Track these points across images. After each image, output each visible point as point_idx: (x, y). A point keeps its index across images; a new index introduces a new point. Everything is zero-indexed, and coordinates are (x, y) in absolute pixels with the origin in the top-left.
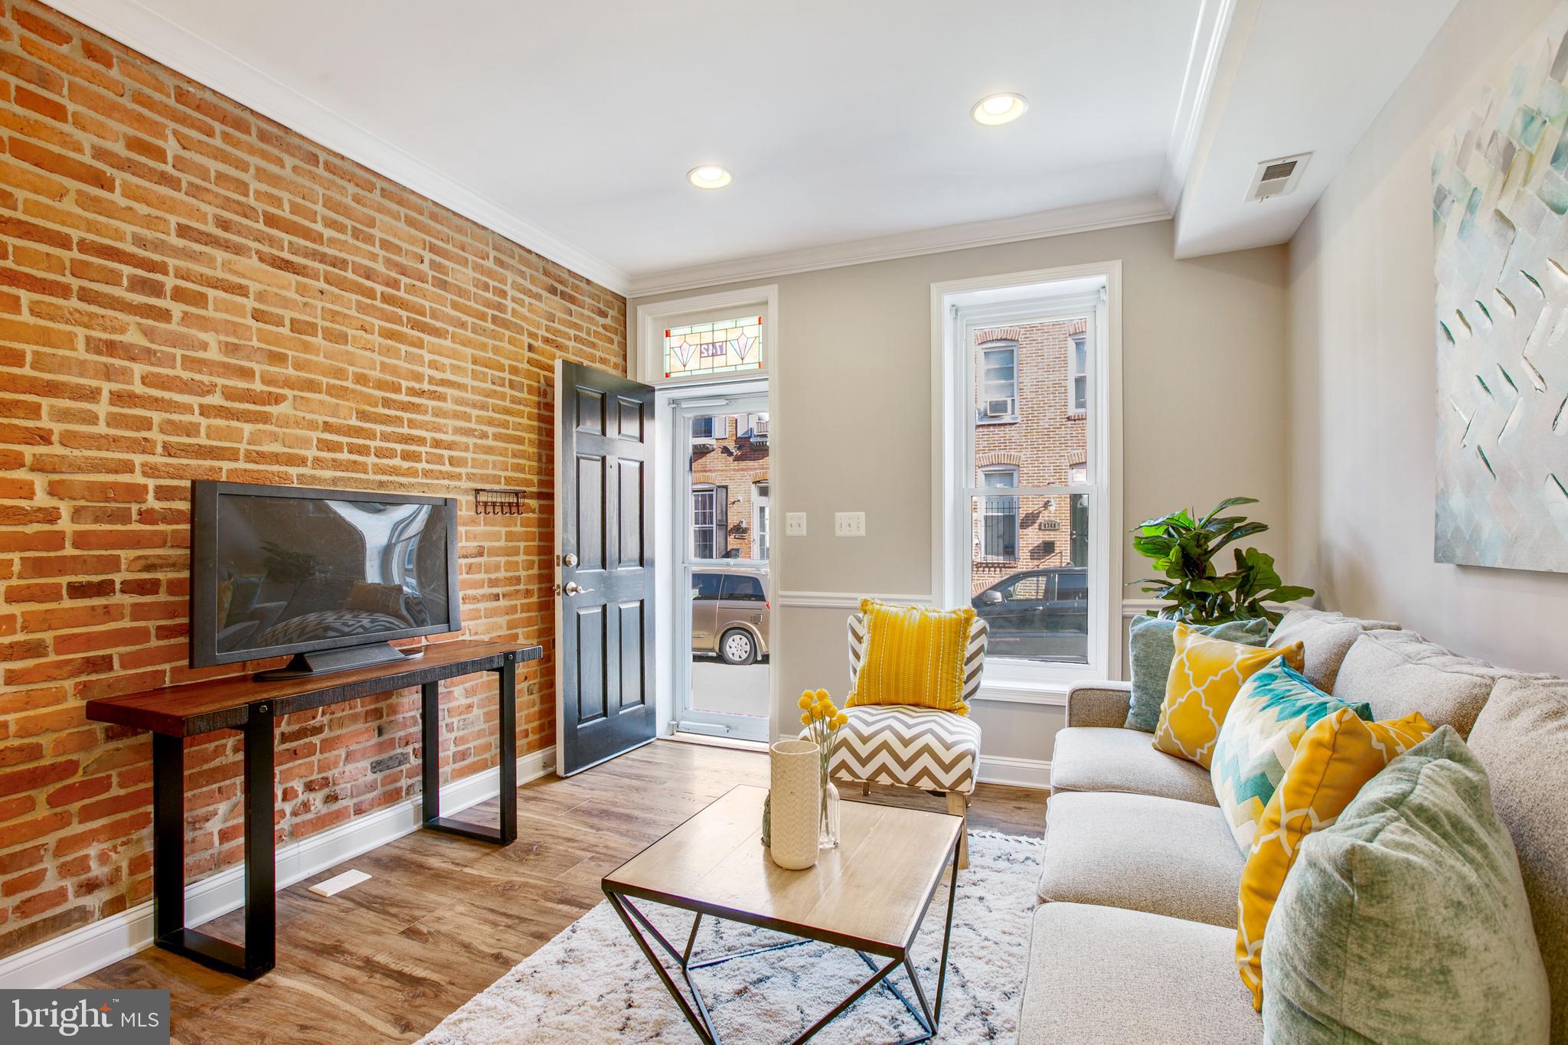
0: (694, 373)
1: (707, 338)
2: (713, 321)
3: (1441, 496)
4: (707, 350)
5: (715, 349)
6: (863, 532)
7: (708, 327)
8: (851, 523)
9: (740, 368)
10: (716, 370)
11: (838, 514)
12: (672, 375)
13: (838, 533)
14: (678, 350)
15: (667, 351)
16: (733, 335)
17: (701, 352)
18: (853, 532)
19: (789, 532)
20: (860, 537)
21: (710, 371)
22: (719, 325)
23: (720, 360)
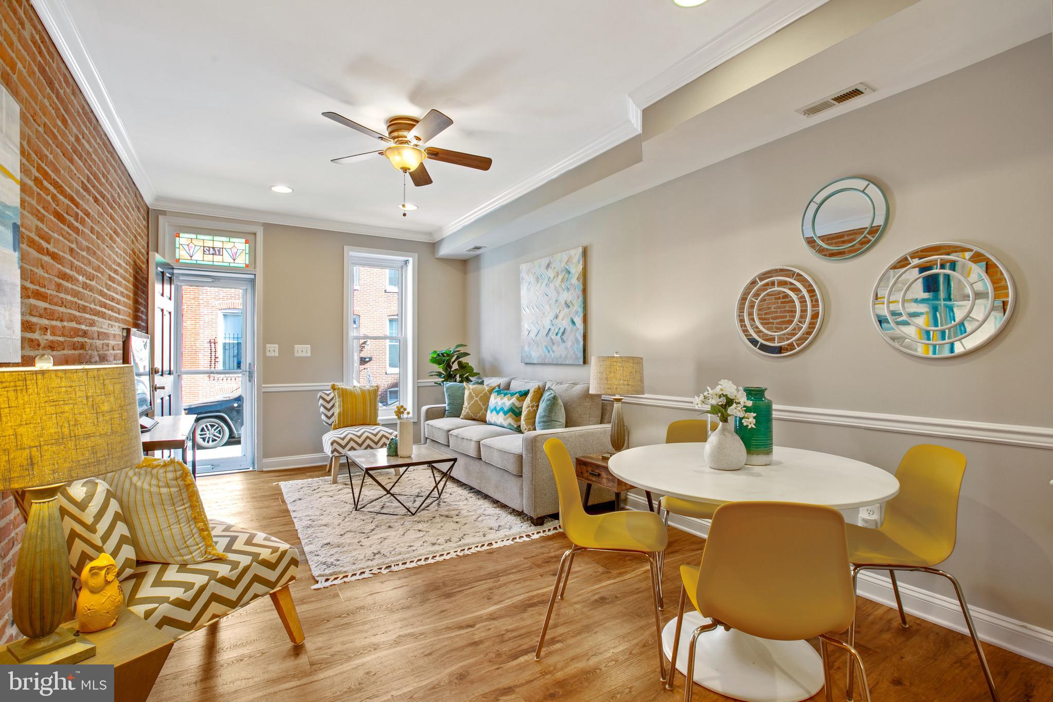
0: (198, 262)
1: (210, 244)
2: (214, 235)
3: (523, 347)
4: (209, 251)
5: (216, 251)
6: (309, 354)
7: (210, 238)
8: (303, 350)
9: (231, 265)
10: (215, 263)
11: (296, 346)
12: (181, 261)
13: (296, 355)
14: (186, 247)
15: (177, 246)
16: (227, 246)
17: (204, 251)
18: (304, 354)
19: (268, 354)
20: (308, 357)
21: (211, 263)
22: (216, 238)
23: (217, 258)
